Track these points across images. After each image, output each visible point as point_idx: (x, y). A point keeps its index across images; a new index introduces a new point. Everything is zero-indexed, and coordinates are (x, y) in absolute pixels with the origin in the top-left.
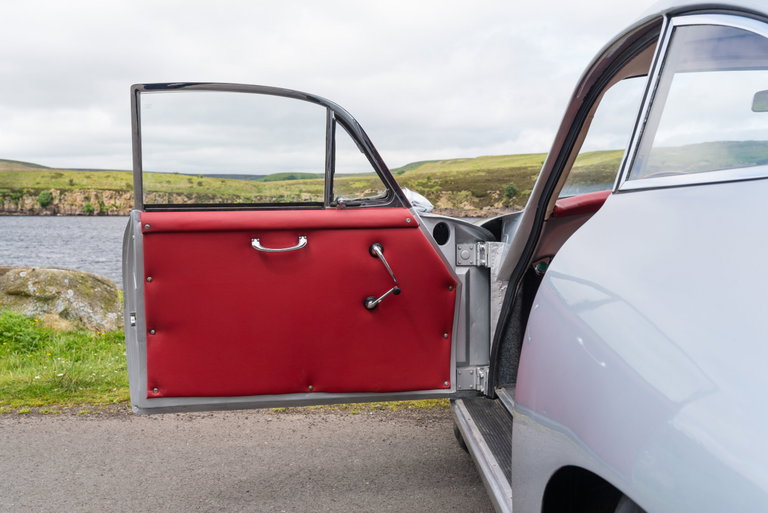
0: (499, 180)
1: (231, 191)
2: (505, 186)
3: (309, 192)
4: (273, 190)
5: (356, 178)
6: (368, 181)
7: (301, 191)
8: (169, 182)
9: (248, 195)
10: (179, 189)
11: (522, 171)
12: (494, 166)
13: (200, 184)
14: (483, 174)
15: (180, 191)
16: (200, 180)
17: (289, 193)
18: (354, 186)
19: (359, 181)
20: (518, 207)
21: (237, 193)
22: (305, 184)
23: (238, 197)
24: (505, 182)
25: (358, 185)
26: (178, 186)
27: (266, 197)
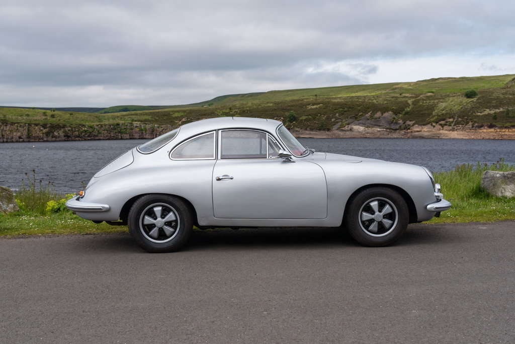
0: (283, 109)
1: (78, 122)
2: (287, 114)
3: (139, 121)
4: (111, 120)
5: (176, 109)
6: (184, 111)
7: (133, 120)
8: (28, 115)
9: (92, 124)
10: (36, 120)
11: (300, 102)
12: (279, 99)
13: (53, 116)
14: (271, 105)
15: (37, 122)
16: (53, 113)
17: (123, 122)
18: (174, 116)
19: (178, 111)
20: (297, 129)
21: (82, 123)
22: (136, 114)
23: (84, 126)
24: (288, 110)
25: (176, 115)
26: (35, 118)
27: (105, 125)
